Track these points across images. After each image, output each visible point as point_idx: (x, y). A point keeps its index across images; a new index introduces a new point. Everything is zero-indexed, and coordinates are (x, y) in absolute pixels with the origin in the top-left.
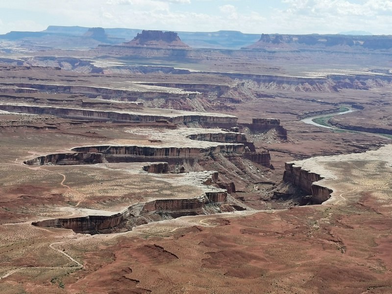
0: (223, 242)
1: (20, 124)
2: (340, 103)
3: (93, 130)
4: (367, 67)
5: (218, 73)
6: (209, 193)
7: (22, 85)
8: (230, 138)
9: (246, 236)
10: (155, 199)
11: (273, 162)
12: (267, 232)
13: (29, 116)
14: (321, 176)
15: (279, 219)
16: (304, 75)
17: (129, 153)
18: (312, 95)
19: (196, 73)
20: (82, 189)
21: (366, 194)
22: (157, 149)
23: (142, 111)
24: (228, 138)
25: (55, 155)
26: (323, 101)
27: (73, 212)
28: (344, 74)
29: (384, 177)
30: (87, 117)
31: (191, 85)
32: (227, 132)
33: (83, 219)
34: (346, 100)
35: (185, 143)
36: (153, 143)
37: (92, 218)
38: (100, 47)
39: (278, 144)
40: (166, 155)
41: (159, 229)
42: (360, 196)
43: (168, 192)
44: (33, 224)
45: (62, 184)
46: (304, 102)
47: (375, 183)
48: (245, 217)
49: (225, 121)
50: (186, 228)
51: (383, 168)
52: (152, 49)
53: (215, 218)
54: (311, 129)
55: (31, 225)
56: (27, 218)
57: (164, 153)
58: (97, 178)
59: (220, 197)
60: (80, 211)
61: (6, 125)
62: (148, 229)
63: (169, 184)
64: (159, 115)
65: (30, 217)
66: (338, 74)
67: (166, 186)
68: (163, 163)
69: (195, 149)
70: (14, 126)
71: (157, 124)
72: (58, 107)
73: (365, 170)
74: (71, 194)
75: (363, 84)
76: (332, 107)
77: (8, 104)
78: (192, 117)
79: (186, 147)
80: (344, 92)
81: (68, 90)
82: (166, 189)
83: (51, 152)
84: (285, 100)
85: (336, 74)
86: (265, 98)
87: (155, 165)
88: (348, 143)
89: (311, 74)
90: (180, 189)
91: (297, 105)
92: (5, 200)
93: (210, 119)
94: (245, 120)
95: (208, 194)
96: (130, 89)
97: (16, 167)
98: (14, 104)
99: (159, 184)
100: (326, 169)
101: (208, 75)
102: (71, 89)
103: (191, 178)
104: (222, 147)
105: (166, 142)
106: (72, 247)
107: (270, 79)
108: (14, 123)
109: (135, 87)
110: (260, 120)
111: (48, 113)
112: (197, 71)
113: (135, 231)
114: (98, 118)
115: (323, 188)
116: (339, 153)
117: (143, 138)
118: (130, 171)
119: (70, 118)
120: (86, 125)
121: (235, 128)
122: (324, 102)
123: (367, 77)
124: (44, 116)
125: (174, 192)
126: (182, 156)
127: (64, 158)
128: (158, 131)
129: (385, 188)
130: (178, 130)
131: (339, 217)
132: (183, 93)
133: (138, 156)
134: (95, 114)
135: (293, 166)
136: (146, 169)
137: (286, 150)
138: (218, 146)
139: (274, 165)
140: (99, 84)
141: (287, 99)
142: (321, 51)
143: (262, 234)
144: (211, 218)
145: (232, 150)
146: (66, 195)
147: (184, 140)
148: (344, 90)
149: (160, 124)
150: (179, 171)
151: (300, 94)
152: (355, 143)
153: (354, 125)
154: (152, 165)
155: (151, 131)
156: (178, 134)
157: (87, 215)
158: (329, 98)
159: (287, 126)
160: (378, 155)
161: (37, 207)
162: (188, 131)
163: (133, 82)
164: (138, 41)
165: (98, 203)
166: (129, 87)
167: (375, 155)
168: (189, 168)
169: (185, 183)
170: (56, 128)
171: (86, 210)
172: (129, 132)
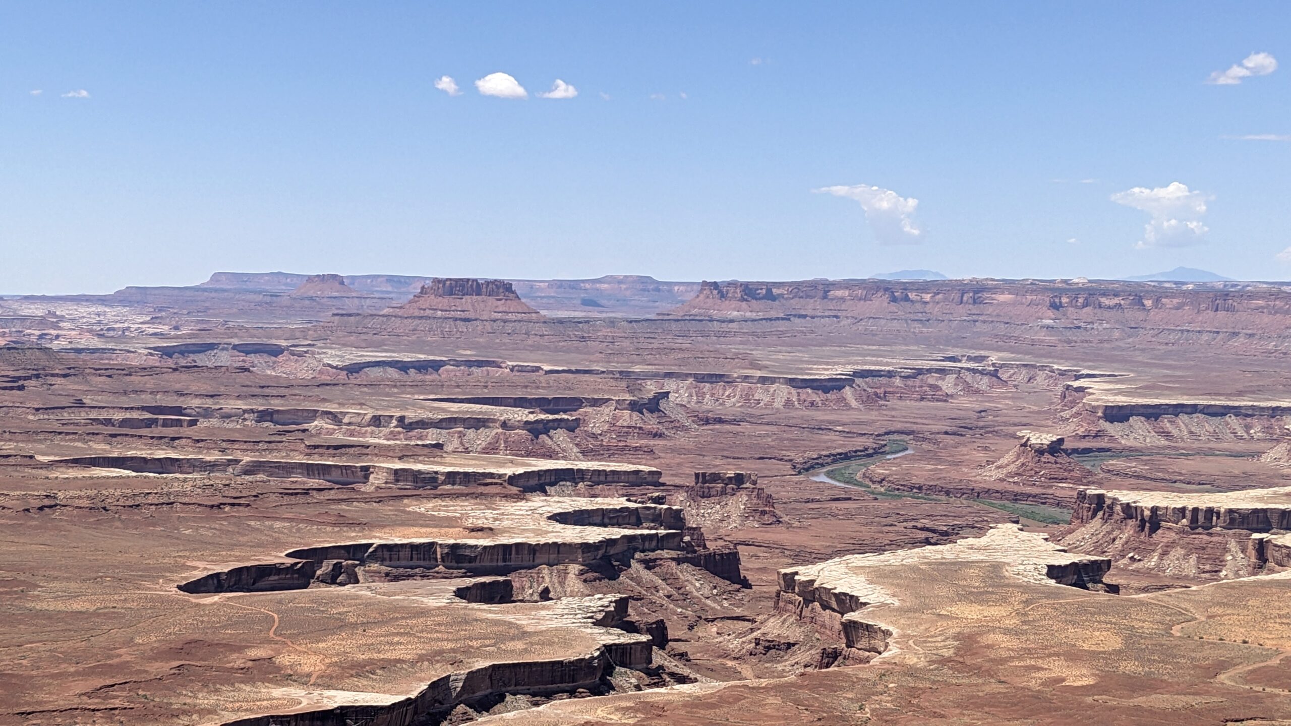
1: (166, 500)
2: (888, 433)
3: (335, 508)
4: (940, 350)
5: (609, 372)
6: (611, 645)
7: (160, 410)
8: (647, 519)
10: (487, 663)
11: (747, 570)
13: (185, 480)
14: (862, 600)
15: (777, 701)
16: (802, 371)
17: (419, 559)
18: (820, 416)
19: (557, 372)
20: (321, 645)
21: (968, 637)
22: (485, 547)
23: (443, 460)
24: (641, 518)
25: (249, 568)
26: (847, 430)
27: (302, 700)
28: (891, 368)
29: (1004, 600)
30: (317, 478)
31: (547, 401)
32: (640, 505)
33: (325, 715)
34: (899, 426)
35: (547, 532)
36: (473, 534)
37: (344, 712)
38: (336, 318)
39: (754, 530)
40: (504, 560)
42: (956, 643)
43: (519, 645)
45: (271, 633)
46: (806, 433)
47: (986, 613)
48: (698, 697)
49: (632, 478)
52: (456, 319)
53: (631, 704)
54: (826, 493)
56: (195, 717)
57: (500, 557)
58: (353, 619)
59: (638, 655)
60: (319, 698)
61: (130, 502)
63: (518, 627)
64: (481, 471)
66: (877, 368)
67: (512, 631)
68: (501, 579)
69: (570, 545)
70: (151, 505)
71: (481, 489)
72: (247, 459)
73: (961, 583)
74: (294, 657)
75: (937, 388)
76: (869, 442)
77: (130, 454)
78: (556, 471)
79: (550, 541)
80: (894, 409)
81: (268, 418)
82: (513, 639)
83: (238, 561)
84: (762, 430)
85: (873, 368)
86: (717, 426)
87: (483, 584)
88: (912, 524)
89: (818, 369)
90: (545, 639)
91: (791, 439)
92: (143, 677)
93: (599, 475)
94: (672, 475)
95: (608, 648)
96: (410, 413)
97: (162, 600)
98: (145, 454)
99: (496, 629)
100: (871, 583)
101: (587, 377)
102: (275, 416)
103: (566, 611)
104: (631, 539)
105: (503, 531)
107: (726, 380)
108: (150, 497)
109: (424, 408)
110: (712, 474)
111: (224, 471)
112: (561, 368)
114: (342, 479)
115: (868, 626)
116: (895, 545)
117: (450, 522)
118: (425, 600)
120: (317, 497)
121: (656, 494)
122: (848, 432)
123: (942, 371)
124: (218, 478)
125: (532, 644)
126: (541, 560)
127: (270, 575)
128: (483, 507)
129: (1011, 623)
130: (530, 504)
131: (913, 692)
132: (532, 418)
134: (333, 470)
135: (797, 577)
136: (461, 593)
137: (774, 543)
138: (624, 537)
139: (751, 577)
140: (339, 404)
141: (767, 427)
142: (837, 317)
144: (624, 704)
145: (654, 543)
146: (284, 660)
147: (544, 525)
148: (893, 402)
149: (487, 489)
150: (536, 597)
151: (794, 414)
152: (927, 523)
153: (921, 481)
154: (475, 585)
155: (467, 506)
156: (530, 513)
157: (336, 706)
158: (861, 423)
159: (770, 487)
160: (986, 548)
161: (216, 691)
162: (549, 506)
163: (416, 397)
164: (424, 303)
165: (358, 675)
166: (407, 409)
167: (979, 549)
168: (559, 589)
169: (554, 624)
170: (248, 505)
171: (332, 693)
172: (418, 510)
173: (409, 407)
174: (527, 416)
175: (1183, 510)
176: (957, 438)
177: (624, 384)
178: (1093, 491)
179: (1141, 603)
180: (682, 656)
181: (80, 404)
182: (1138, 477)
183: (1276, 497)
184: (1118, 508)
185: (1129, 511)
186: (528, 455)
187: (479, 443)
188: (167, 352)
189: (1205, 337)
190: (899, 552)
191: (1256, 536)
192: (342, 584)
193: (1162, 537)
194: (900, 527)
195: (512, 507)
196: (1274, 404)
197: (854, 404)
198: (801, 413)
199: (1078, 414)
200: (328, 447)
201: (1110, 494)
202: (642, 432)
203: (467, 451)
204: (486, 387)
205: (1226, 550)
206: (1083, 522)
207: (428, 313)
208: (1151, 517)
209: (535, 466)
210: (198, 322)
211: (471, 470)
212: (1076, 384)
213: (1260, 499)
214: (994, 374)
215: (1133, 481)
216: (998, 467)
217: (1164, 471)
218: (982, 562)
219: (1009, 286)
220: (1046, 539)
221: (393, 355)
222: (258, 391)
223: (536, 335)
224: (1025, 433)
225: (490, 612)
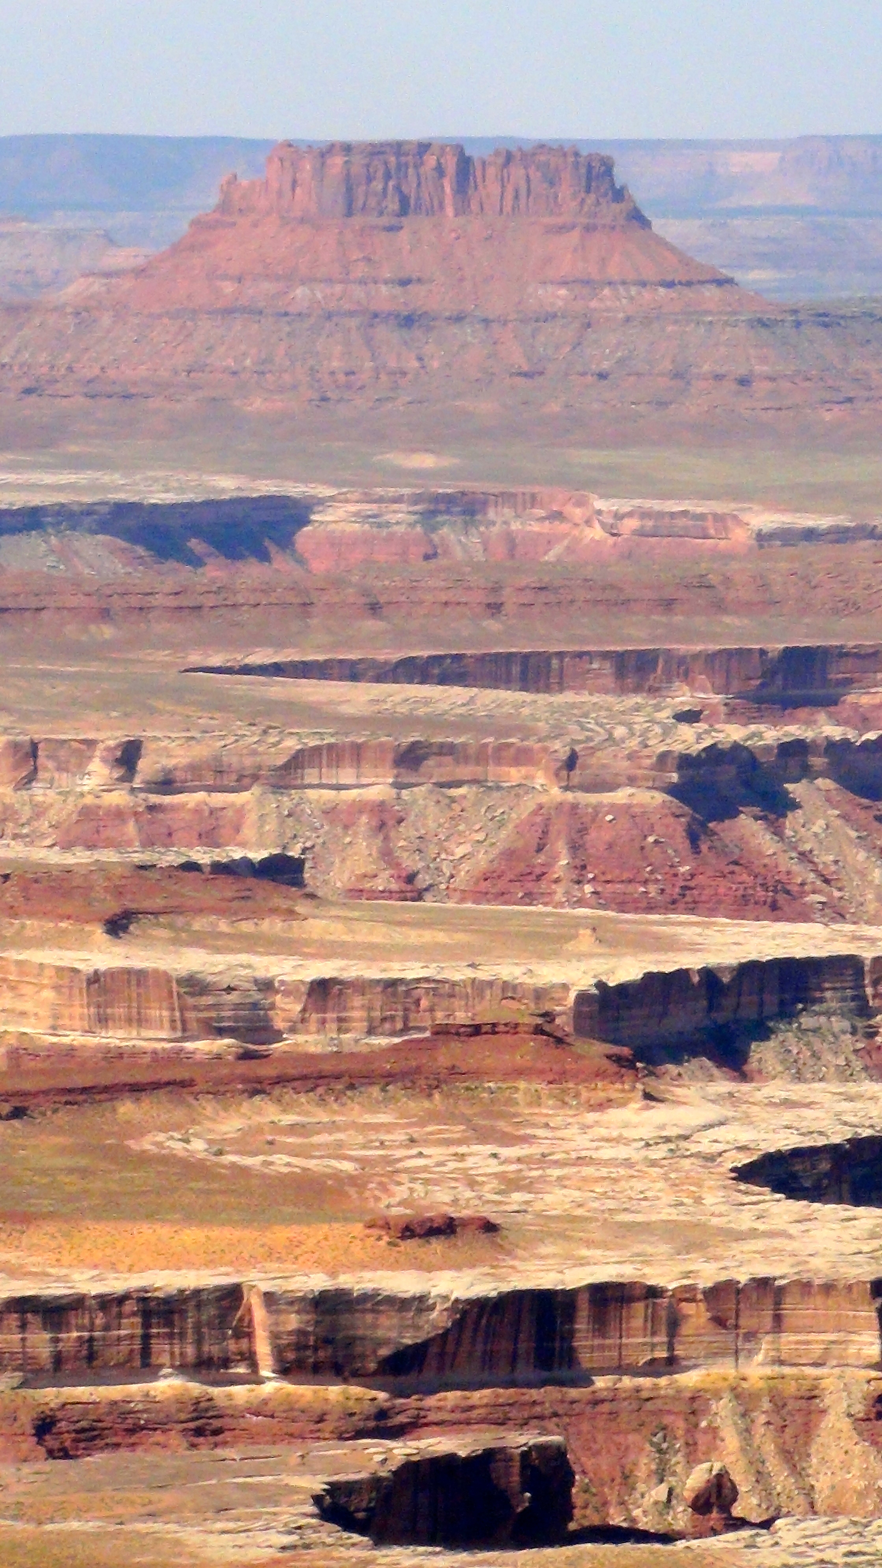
17: (177, 1366)
22: (459, 1306)
35: (730, 1237)
36: (409, 1246)
52: (372, 319)
57: (526, 1345)
64: (459, 973)
68: (522, 1441)
71: (450, 1053)
87: (442, 1466)
105: (541, 1234)
112: (823, 522)
117: (313, 1198)
118: (190, 1535)
128: (457, 1130)
132: (690, 737)
136: (345, 1506)
147: (719, 1203)
149: (474, 1053)
150: (678, 1517)
154: (410, 1468)
155: (388, 1128)
156: (659, 1152)
162: (747, 1121)
163: (195, 658)
164: (235, 249)
166: (152, 711)
172: (178, 1147)
173: (159, 704)
174: (667, 731)
187: (460, 851)
195: (585, 1128)
203: (407, 887)
204: (495, 608)
207: (255, 291)
209: (693, 948)
221: (106, 478)
223: (718, 377)
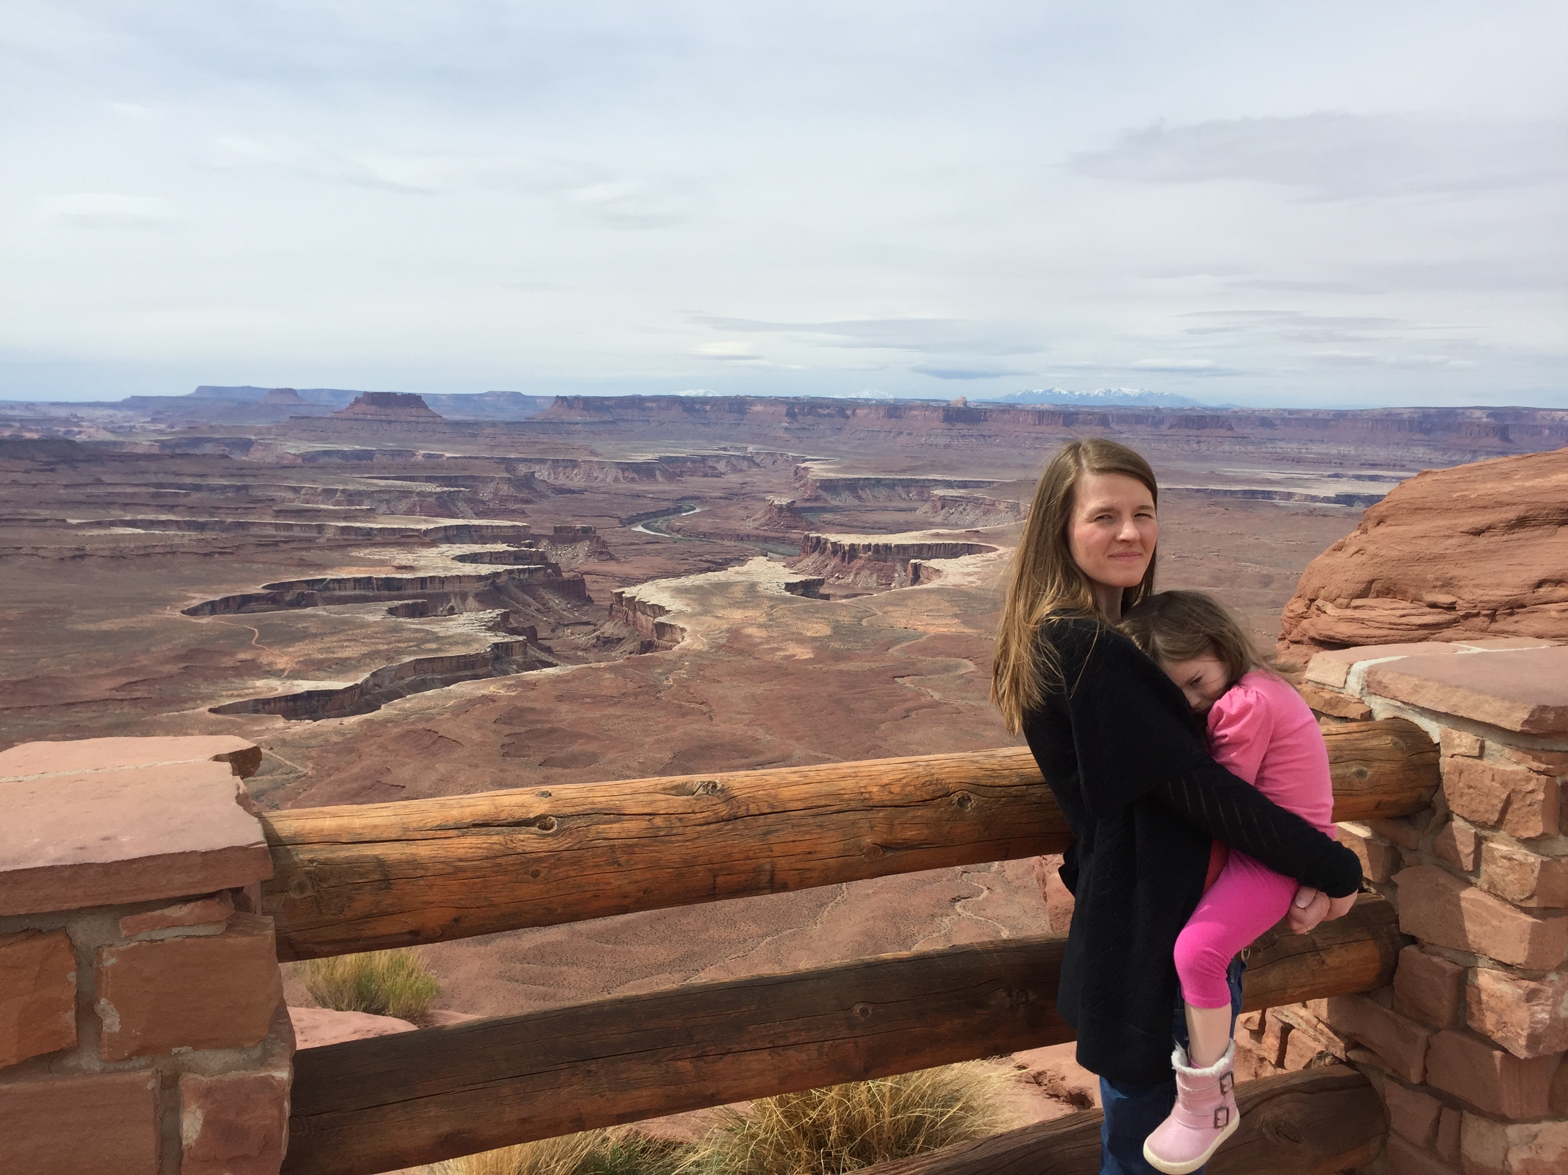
0: (530, 717)
1: (169, 550)
2: (683, 499)
3: (297, 554)
4: (716, 443)
5: (492, 458)
6: (499, 643)
7: (161, 485)
8: (522, 559)
9: (564, 708)
10: (412, 658)
11: (591, 591)
12: (595, 697)
13: (183, 536)
14: (667, 609)
15: (613, 676)
16: (625, 457)
17: (360, 589)
18: (638, 487)
20: (290, 649)
21: (736, 630)
22: (408, 580)
23: (375, 520)
24: (517, 558)
25: (233, 597)
26: (655, 497)
27: (279, 687)
28: (684, 455)
29: (757, 606)
30: (283, 533)
31: (450, 478)
32: (516, 549)
33: (296, 697)
34: (690, 494)
35: (450, 569)
36: (399, 570)
37: (310, 695)
38: (293, 420)
39: (594, 565)
40: (422, 589)
41: (426, 704)
42: (727, 635)
43: (434, 646)
44: (211, 710)
45: (253, 643)
46: (629, 499)
47: (746, 615)
48: (558, 676)
49: (511, 533)
50: (470, 700)
51: (758, 592)
52: (381, 421)
53: (513, 682)
54: (644, 538)
55: (208, 713)
56: (198, 702)
57: (419, 586)
58: (313, 631)
59: (517, 649)
60: (290, 685)
61: (142, 552)
62: (408, 705)
63: (433, 633)
64: (403, 527)
65: (205, 698)
66: (674, 455)
67: (429, 636)
68: (420, 601)
69: (468, 576)
70: (158, 553)
71: (403, 540)
72: (229, 520)
73: (730, 596)
74: (270, 658)
75: (714, 468)
76: (670, 505)
77: (140, 517)
78: (458, 527)
79: (452, 574)
80: (686, 483)
81: (244, 491)
82: (429, 641)
83: (227, 592)
84: (600, 497)
85: (671, 455)
86: (568, 495)
88: (699, 558)
89: (635, 456)
90: (453, 641)
91: (619, 503)
92: (158, 676)
93: (486, 529)
94: (539, 528)
95: (496, 646)
96: (350, 487)
97: (170, 621)
98: (152, 517)
99: (417, 635)
100: (673, 597)
101: (476, 461)
102: (250, 490)
103: (467, 622)
104: (511, 572)
105: (421, 568)
106: (284, 743)
107: (574, 464)
108: (157, 548)
109: (360, 483)
110: (566, 528)
111: (213, 529)
112: (458, 456)
113: (385, 711)
114: (301, 534)
115: (671, 625)
116: (688, 573)
117: (382, 563)
118: (366, 616)
119: (254, 536)
120: (283, 546)
121: (527, 541)
122: (657, 498)
123: (719, 458)
124: (208, 535)
125: (444, 644)
126: (448, 588)
127: (250, 602)
128: (405, 552)
129: (762, 620)
130: (439, 549)
131: (701, 668)
132: (438, 490)
133: (377, 592)
134: (295, 528)
135: (624, 595)
136: (392, 611)
137: (609, 572)
138: (505, 570)
139: (593, 596)
140: (297, 481)
141: (602, 495)
142: (648, 421)
143: (589, 700)
144: (508, 682)
145: (526, 575)
146: (264, 660)
147: (449, 563)
148: (685, 478)
149: (408, 540)
150: (445, 613)
151: (620, 486)
152: (709, 557)
153: (705, 530)
154: (402, 605)
155: (394, 552)
156: (439, 555)
157: (303, 691)
158: (664, 492)
159: (604, 535)
160: (746, 573)
161: (214, 683)
162: (453, 550)
163: (354, 475)
164: (356, 409)
165: (319, 669)
166: (348, 484)
167: (742, 574)
168: (461, 607)
169: (459, 630)
170: (232, 553)
171: (300, 682)
172: (359, 555)
174: (435, 488)
175: (870, 545)
176: (727, 502)
177: (503, 466)
178: (813, 535)
179: (843, 605)
180: (549, 650)
181: (99, 482)
182: (842, 525)
183: (924, 537)
184: (829, 545)
185: (837, 548)
186: (437, 516)
187: (401, 507)
188: (164, 444)
189: (882, 435)
190: (691, 577)
191: (913, 561)
192: (306, 606)
193: (857, 563)
194: (691, 560)
195: (427, 552)
196: (924, 477)
197: (660, 478)
198: (625, 486)
199: (804, 485)
200: (291, 511)
201: (824, 537)
202: (516, 500)
203: (393, 513)
204: (405, 469)
205: (895, 571)
206: (807, 554)
207: (361, 416)
208: (849, 551)
209: (442, 523)
210: (188, 421)
211: (396, 526)
212: (803, 465)
213: (915, 538)
214: (750, 460)
215: (839, 528)
216: (754, 520)
217: (857, 521)
218: (744, 581)
219: (760, 400)
220: (785, 566)
221: (337, 446)
222: (235, 472)
223: (440, 432)
224: (770, 497)
225: (413, 624)
